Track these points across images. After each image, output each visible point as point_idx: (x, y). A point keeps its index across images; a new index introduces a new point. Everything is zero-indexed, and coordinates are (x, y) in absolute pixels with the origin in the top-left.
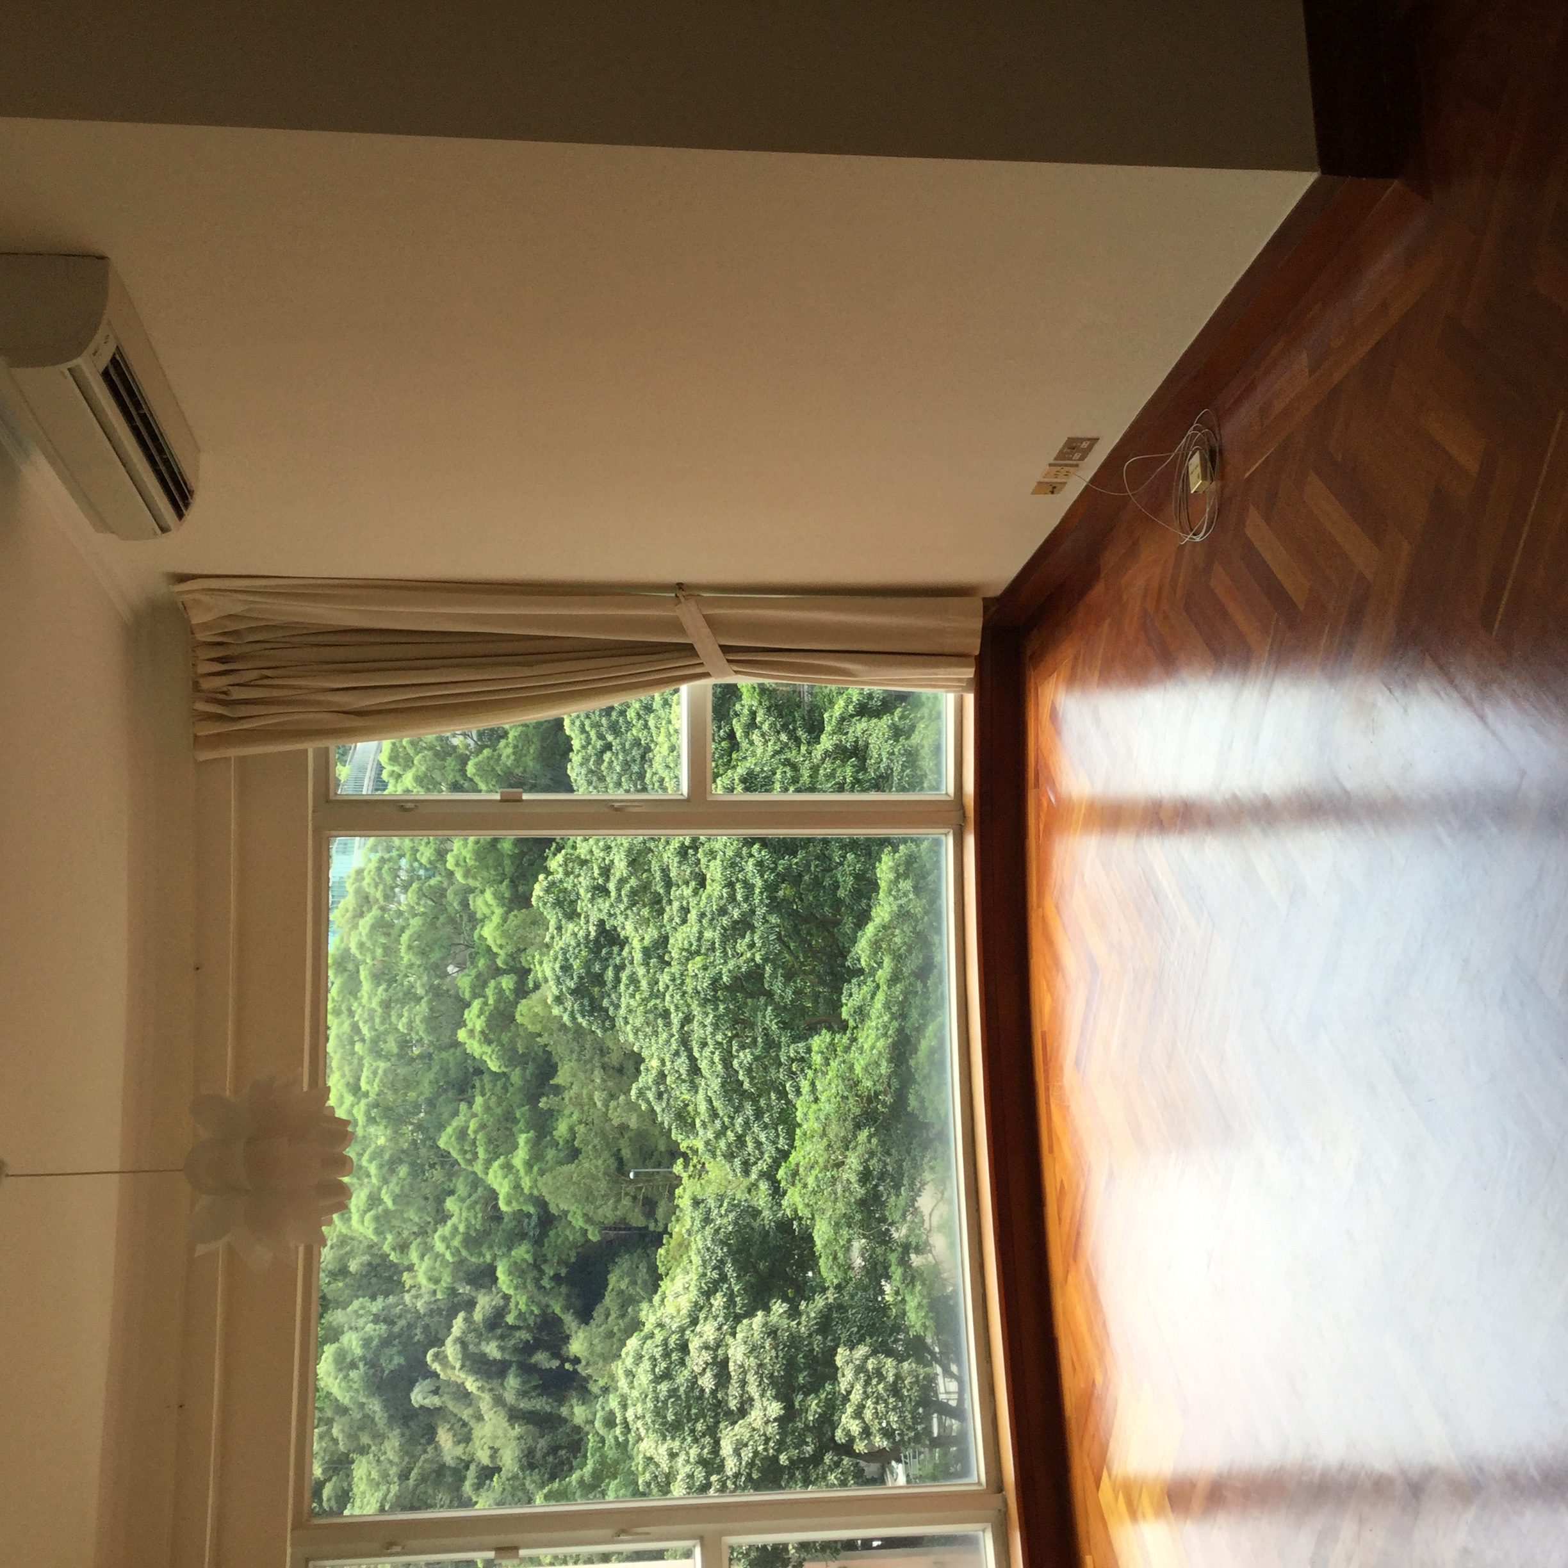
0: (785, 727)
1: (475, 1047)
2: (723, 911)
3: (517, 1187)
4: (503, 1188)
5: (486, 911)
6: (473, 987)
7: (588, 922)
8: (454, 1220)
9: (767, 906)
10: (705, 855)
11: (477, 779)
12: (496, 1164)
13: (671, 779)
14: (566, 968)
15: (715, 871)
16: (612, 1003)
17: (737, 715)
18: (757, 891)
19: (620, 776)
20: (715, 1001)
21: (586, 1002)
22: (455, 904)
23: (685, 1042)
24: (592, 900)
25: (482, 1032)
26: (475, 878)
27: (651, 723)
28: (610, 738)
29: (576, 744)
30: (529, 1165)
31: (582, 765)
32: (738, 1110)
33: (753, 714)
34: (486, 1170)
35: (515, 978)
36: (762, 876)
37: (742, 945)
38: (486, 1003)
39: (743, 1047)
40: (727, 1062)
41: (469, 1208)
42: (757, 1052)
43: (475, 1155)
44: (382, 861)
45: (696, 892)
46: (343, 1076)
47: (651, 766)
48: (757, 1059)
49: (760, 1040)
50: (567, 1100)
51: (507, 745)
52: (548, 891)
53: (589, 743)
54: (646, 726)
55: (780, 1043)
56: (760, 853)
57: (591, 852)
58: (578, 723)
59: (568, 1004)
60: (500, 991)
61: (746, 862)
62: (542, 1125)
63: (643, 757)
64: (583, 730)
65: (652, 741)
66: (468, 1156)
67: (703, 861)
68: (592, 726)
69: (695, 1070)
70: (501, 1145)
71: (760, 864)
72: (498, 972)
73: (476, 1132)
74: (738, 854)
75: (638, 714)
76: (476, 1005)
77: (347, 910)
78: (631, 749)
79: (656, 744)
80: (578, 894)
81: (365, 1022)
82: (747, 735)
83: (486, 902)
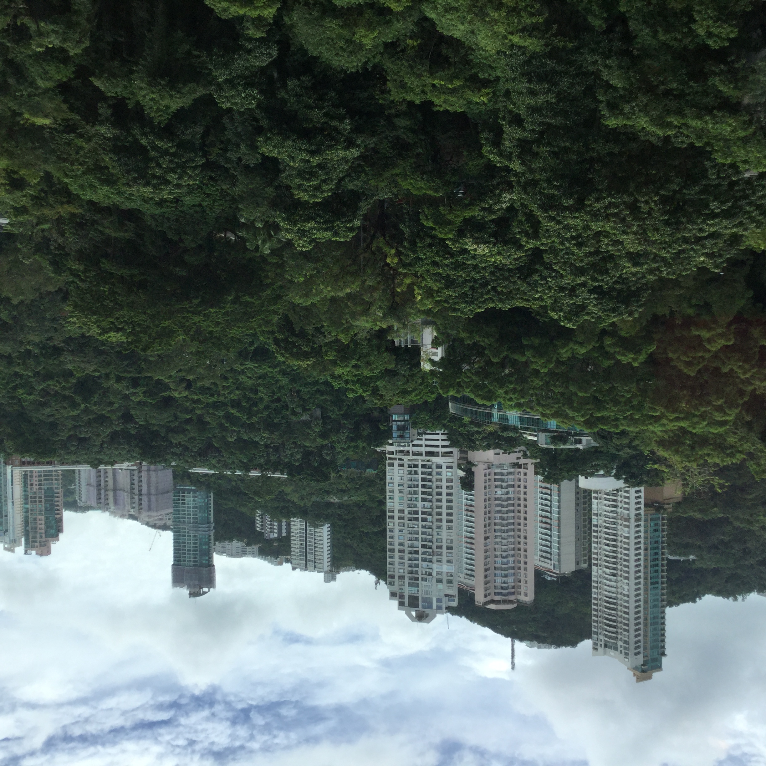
0: (492, 191)
1: (642, 357)
2: (623, 220)
3: (721, 335)
4: (722, 342)
5: (569, 352)
7: (589, 299)
8: (735, 368)
9: (623, 194)
10: (585, 232)
11: (502, 356)
12: (708, 347)
13: (516, 254)
14: (614, 310)
15: (596, 227)
16: (634, 285)
17: (483, 218)
18: (613, 200)
19: (510, 282)
20: (678, 223)
21: (633, 299)
22: (563, 368)
24: (577, 297)
25: (635, 354)
26: (552, 358)
27: (483, 265)
28: (490, 287)
29: (491, 305)
30: (710, 329)
31: (503, 302)
32: (741, 208)
33: (484, 209)
34: (709, 351)
35: (606, 337)
36: (604, 198)
37: (645, 208)
38: (619, 353)
39: (707, 206)
40: (714, 216)
41: (729, 359)
42: (711, 198)
43: (701, 357)
44: (539, 404)
45: (606, 237)
47: (506, 265)
48: (715, 199)
49: (702, 197)
50: (678, 309)
51: (483, 341)
52: (570, 320)
53: (491, 299)
54: (484, 268)
55: (705, 185)
56: (590, 200)
57: (550, 297)
58: (480, 305)
59: (633, 308)
60: (614, 345)
61: (595, 207)
62: (688, 322)
63: (501, 270)
64: (484, 302)
65: (493, 265)
66: (701, 360)
67: (589, 233)
68: (482, 297)
69: (712, 236)
70: (699, 343)
71: (597, 200)
72: (601, 347)
73: (688, 357)
74: (588, 213)
75: (477, 273)
76: (619, 357)
77: (563, 422)
78: (495, 276)
79: (495, 262)
80: (572, 304)
82: (494, 213)
83: (565, 353)
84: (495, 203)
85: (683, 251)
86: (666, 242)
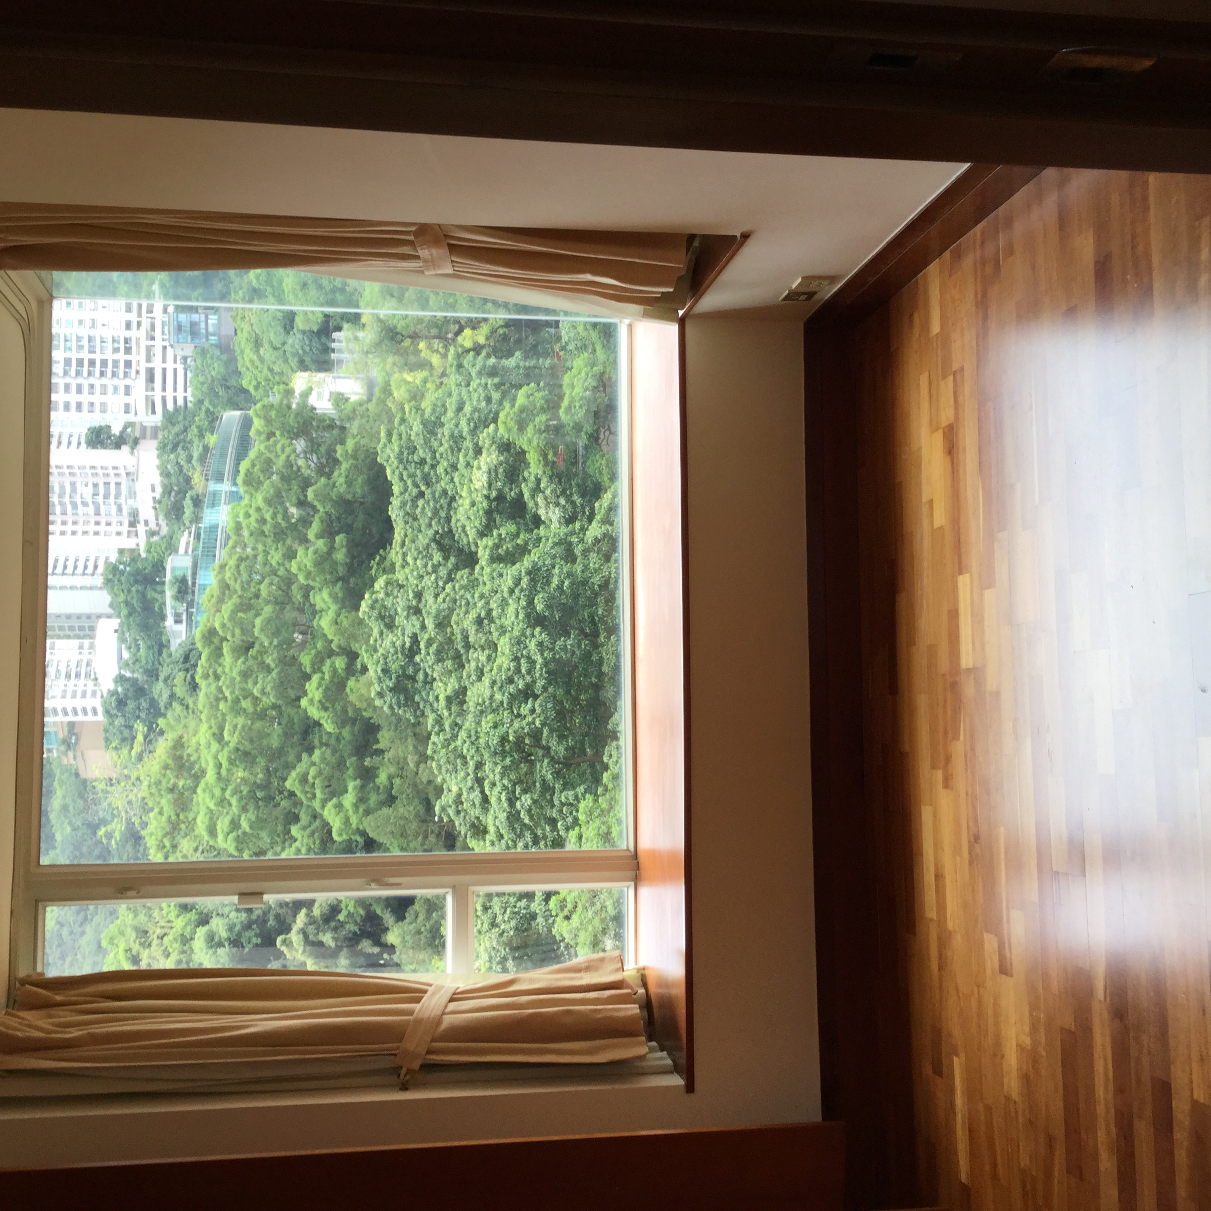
0: (563, 492)
1: (314, 713)
2: (511, 681)
3: (347, 821)
4: (336, 823)
5: (324, 606)
6: (313, 664)
7: (403, 634)
8: (298, 844)
9: (545, 679)
10: (497, 629)
11: (316, 503)
12: (330, 805)
13: (471, 528)
14: (385, 671)
15: (504, 644)
16: (422, 698)
17: (525, 480)
18: (538, 667)
19: (431, 519)
20: (504, 754)
21: (402, 698)
22: (299, 597)
23: (480, 781)
24: (407, 618)
25: (320, 701)
26: (314, 580)
27: (456, 480)
28: (423, 488)
29: (396, 489)
30: (356, 806)
31: (401, 508)
32: (520, 836)
33: (538, 481)
34: (323, 807)
35: (346, 660)
36: (542, 654)
37: (525, 709)
38: (323, 678)
39: (525, 791)
40: (512, 802)
41: (312, 834)
42: (535, 797)
43: (314, 796)
44: (241, 559)
45: (489, 658)
46: (211, 727)
47: (455, 513)
48: (535, 802)
49: (538, 784)
50: (386, 760)
51: (340, 475)
52: (372, 607)
53: (406, 490)
54: (452, 480)
55: (554, 787)
56: (541, 635)
57: (407, 579)
58: (397, 473)
59: (388, 699)
60: (334, 670)
61: (530, 641)
62: (367, 775)
63: (450, 505)
64: (401, 479)
65: (457, 493)
66: (309, 795)
67: (495, 634)
68: (410, 476)
69: (485, 800)
70: (334, 791)
71: (540, 644)
72: (331, 654)
73: (314, 778)
74: (523, 634)
75: (446, 470)
76: (316, 678)
77: (212, 596)
78: (440, 497)
79: (461, 496)
80: (396, 610)
81: (228, 687)
82: (533, 497)
83: (322, 599)
84: (546, 498)
85: (465, 763)
86: (478, 738)
